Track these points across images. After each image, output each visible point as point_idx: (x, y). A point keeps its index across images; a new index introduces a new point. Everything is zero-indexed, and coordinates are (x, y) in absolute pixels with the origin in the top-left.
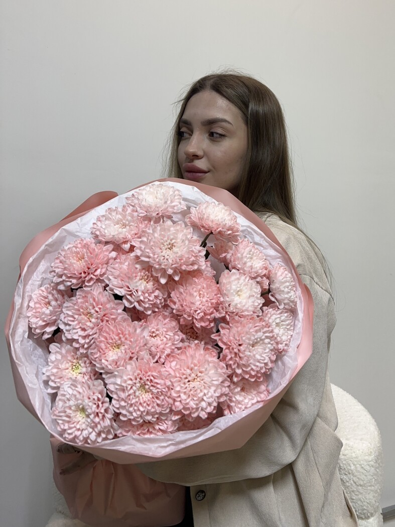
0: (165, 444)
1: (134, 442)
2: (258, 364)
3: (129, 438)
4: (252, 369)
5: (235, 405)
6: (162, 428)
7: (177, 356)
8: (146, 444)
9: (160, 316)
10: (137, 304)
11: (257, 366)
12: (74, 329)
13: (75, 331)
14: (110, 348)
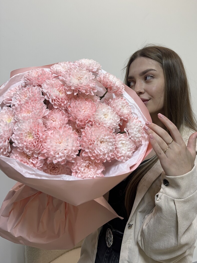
0: (31, 172)
1: (16, 164)
2: (99, 152)
3: (15, 161)
4: (94, 153)
5: (80, 173)
6: (33, 162)
7: (57, 128)
8: (21, 168)
9: (60, 112)
10: (51, 100)
11: (98, 152)
12: (16, 100)
13: (16, 101)
14: (26, 112)
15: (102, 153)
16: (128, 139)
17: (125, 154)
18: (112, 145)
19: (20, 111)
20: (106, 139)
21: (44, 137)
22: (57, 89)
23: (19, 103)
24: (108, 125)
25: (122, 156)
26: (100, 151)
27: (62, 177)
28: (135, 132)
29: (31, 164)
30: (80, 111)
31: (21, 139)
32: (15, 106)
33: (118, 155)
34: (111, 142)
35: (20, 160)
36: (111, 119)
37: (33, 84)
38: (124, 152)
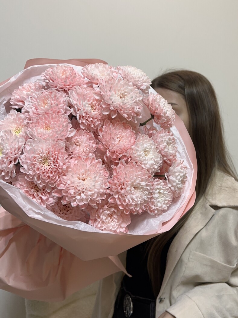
0: (36, 211)
2: (131, 201)
3: (18, 190)
5: (100, 221)
9: (88, 135)
10: (79, 116)
11: (129, 201)
13: (32, 106)
15: (134, 203)
16: (167, 188)
17: (160, 207)
18: (148, 195)
19: (36, 123)
20: (142, 185)
21: (64, 167)
22: (89, 102)
23: (35, 111)
24: (148, 166)
25: (157, 209)
26: (131, 199)
27: (77, 225)
28: (177, 181)
29: (39, 199)
30: (114, 139)
31: (33, 164)
32: (30, 113)
33: (152, 208)
34: (147, 190)
35: (25, 191)
36: (152, 159)
37: (57, 87)
38: (159, 205)
